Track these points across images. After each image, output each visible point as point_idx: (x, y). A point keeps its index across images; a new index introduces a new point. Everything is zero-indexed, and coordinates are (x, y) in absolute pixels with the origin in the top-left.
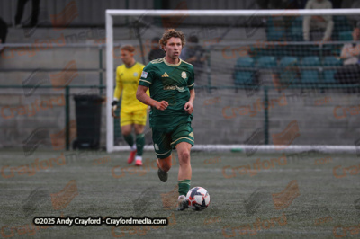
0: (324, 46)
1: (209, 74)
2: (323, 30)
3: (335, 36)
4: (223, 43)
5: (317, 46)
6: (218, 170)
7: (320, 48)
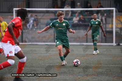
0: (69, 18)
1: (40, 25)
2: (68, 14)
3: (72, 15)
4: (44, 17)
5: (67, 18)
6: (42, 49)
7: (68, 18)
